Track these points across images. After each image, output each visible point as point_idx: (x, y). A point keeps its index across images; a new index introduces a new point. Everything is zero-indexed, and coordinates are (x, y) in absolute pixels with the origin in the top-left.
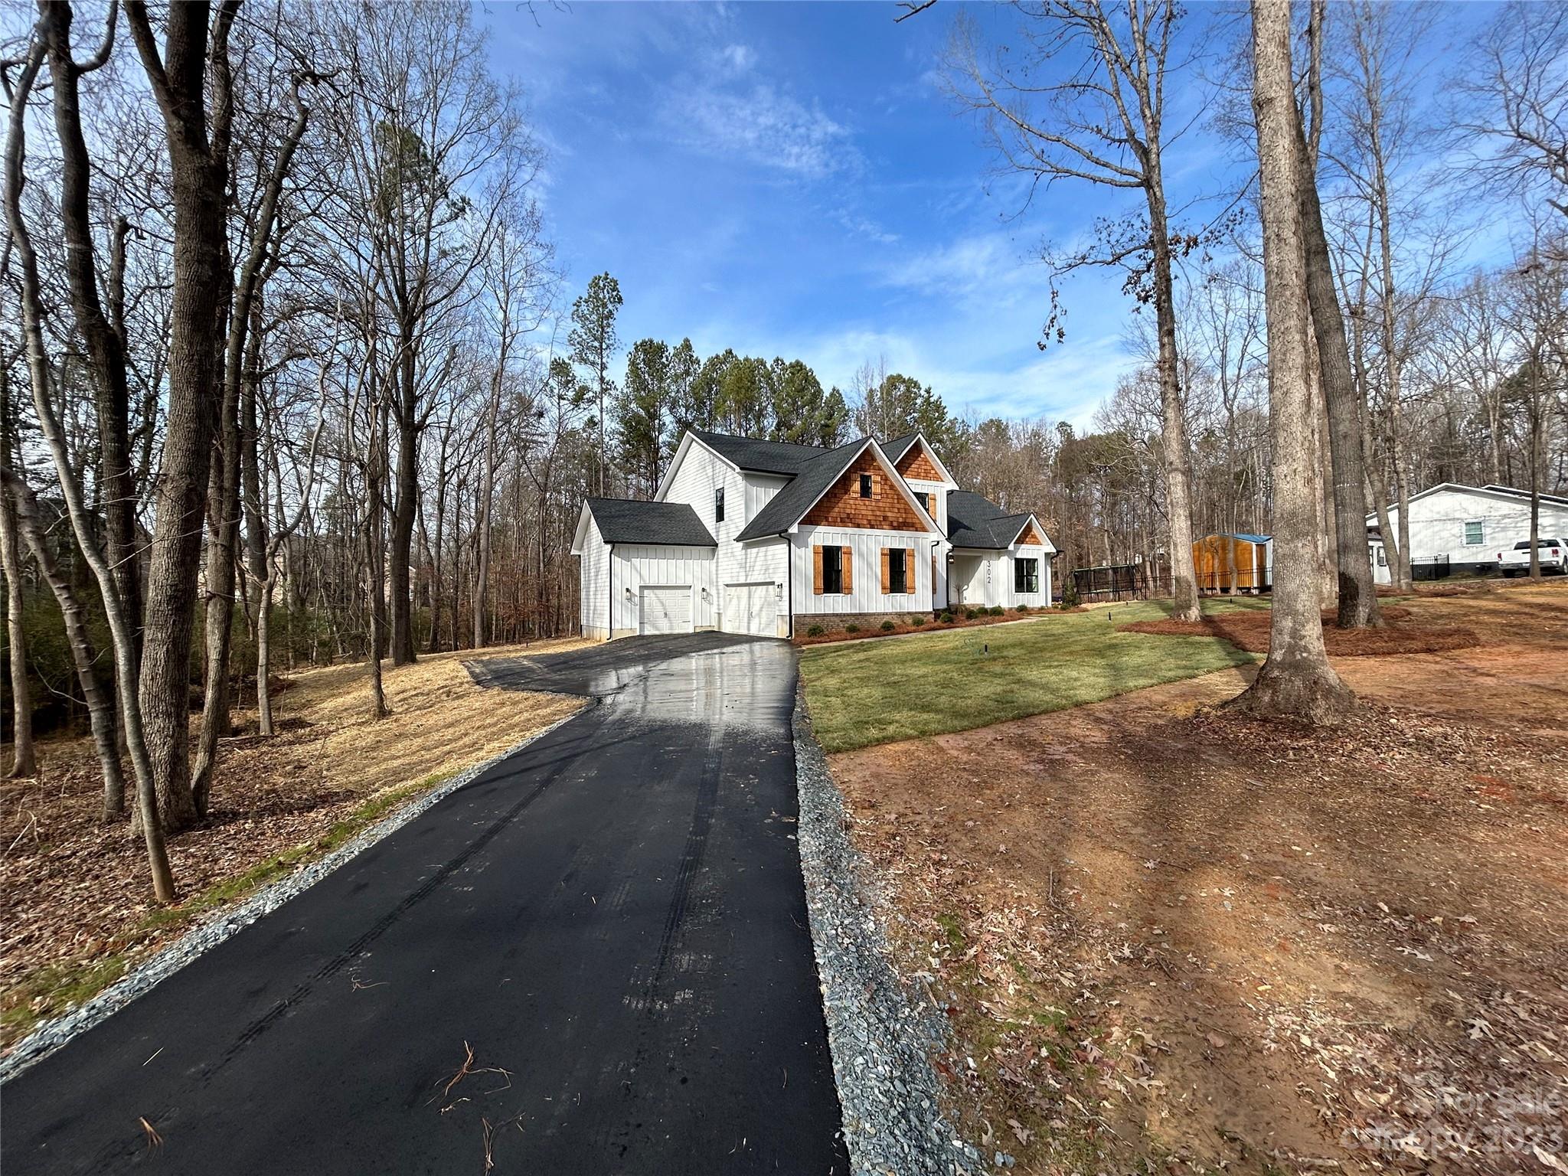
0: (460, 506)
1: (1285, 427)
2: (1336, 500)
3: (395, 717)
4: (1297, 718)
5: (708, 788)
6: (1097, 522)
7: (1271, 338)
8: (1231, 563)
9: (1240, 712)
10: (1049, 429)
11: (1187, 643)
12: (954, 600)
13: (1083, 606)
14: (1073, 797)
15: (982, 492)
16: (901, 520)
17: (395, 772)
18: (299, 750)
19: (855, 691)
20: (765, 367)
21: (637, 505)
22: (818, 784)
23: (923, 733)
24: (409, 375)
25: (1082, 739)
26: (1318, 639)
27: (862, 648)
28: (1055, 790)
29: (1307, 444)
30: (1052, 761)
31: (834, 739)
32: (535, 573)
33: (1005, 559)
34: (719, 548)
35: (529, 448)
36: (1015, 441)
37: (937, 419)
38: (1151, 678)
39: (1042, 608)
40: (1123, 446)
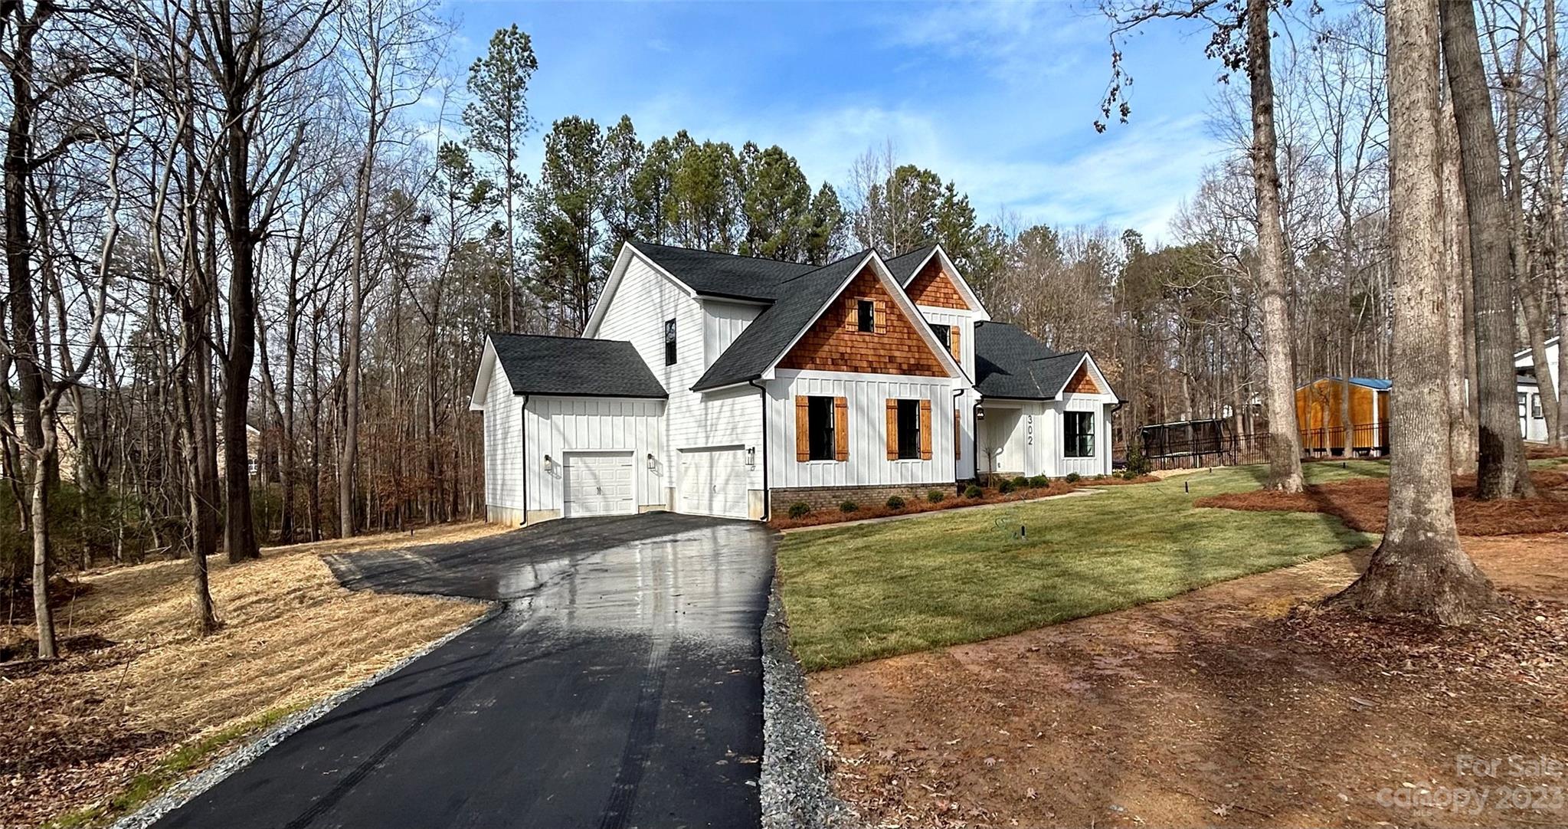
0: (317, 345)
1: (1408, 235)
2: (1476, 331)
3: (227, 632)
4: (1419, 617)
5: (643, 720)
6: (1173, 364)
7: (1393, 116)
8: (1345, 417)
9: (1348, 611)
10: (1112, 239)
11: (1284, 521)
12: (983, 468)
13: (1153, 474)
14: (1127, 725)
15: (1021, 326)
16: (912, 361)
17: (224, 706)
18: (93, 679)
19: (848, 589)
20: (732, 155)
21: (559, 342)
22: (791, 714)
23: (935, 643)
24: (240, 165)
25: (1142, 648)
26: (1448, 513)
27: (861, 532)
28: (1103, 715)
29: (1437, 257)
30: (1101, 678)
31: (817, 653)
32: (423, 437)
33: (1050, 413)
34: (671, 400)
35: (411, 265)
36: (1067, 256)
37: (962, 226)
38: (1236, 567)
39: (1099, 477)
40: (1208, 261)
